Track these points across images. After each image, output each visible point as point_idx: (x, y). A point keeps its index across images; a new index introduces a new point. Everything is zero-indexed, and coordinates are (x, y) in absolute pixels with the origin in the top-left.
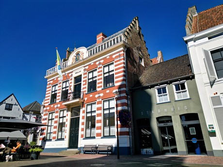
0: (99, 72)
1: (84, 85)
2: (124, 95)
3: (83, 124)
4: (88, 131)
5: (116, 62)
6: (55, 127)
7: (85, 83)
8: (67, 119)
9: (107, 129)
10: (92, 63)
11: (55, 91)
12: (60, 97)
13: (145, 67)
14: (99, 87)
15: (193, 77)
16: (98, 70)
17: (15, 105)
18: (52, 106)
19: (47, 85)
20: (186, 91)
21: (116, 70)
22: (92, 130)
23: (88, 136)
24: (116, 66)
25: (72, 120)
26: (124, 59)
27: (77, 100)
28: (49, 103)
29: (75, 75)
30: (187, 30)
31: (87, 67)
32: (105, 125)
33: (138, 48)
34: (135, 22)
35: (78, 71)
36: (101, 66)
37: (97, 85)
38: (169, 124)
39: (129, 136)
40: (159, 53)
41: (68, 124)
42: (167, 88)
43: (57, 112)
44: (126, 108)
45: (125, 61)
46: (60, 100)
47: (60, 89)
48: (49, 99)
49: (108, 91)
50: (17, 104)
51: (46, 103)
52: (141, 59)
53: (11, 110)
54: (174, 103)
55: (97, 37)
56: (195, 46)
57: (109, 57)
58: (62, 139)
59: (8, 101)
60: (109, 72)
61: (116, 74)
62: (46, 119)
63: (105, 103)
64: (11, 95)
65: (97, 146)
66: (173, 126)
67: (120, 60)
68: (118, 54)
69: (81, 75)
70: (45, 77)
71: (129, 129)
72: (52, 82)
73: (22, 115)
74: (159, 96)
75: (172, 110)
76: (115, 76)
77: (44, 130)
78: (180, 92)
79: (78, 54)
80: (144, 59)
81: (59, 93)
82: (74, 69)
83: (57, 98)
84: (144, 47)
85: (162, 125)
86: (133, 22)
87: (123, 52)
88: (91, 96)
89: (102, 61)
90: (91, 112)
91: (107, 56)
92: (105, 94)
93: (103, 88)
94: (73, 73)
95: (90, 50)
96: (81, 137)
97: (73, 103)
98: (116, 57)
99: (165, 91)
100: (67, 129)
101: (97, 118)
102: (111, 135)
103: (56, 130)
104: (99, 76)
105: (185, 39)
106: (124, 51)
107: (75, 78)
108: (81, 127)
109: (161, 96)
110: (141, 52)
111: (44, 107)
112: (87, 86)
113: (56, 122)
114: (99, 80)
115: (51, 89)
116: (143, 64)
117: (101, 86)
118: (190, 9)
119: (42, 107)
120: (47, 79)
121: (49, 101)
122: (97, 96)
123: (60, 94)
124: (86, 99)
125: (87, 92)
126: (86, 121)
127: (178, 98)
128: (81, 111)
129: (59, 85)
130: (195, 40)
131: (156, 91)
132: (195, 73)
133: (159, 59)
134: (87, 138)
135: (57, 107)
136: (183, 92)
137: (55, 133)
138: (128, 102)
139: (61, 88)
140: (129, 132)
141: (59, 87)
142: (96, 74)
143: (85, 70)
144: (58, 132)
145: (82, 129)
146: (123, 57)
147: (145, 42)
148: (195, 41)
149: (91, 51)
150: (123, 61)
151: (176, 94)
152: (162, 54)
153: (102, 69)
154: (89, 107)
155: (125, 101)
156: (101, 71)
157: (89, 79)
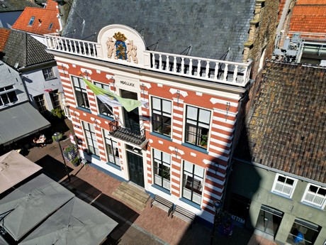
0: (175, 111)
3: (149, 169)
4: (158, 178)
5: (216, 114)
6: (101, 148)
8: (120, 150)
9: (188, 192)
10: (158, 82)
11: (81, 89)
12: (97, 110)
14: (175, 138)
18: (84, 114)
22: (164, 181)
23: (158, 183)
24: (215, 122)
25: (128, 153)
28: (77, 106)
29: (120, 85)
31: (147, 85)
35: (126, 81)
36: (180, 101)
37: (173, 133)
41: (123, 155)
43: (98, 130)
46: (98, 114)
47: (92, 94)
48: (72, 98)
51: (71, 103)
58: (117, 166)
60: (198, 122)
62: (79, 127)
65: (175, 204)
68: (224, 102)
69: (136, 95)
72: (66, 66)
77: (81, 140)
81: (93, 100)
88: (161, 142)
89: (184, 94)
90: (162, 161)
91: (198, 90)
93: (183, 142)
94: (116, 79)
95: (153, 53)
96: (149, 183)
98: (218, 106)
102: (193, 200)
106: (239, 101)
107: (121, 90)
108: (146, 172)
117: (181, 139)
121: (75, 102)
122: (172, 148)
124: (151, 141)
125: (151, 131)
126: (154, 167)
135: (96, 122)
143: (143, 87)
144: (108, 154)
145: (148, 174)
149: (157, 56)
154: (158, 154)
156: (181, 112)
157: (153, 109)
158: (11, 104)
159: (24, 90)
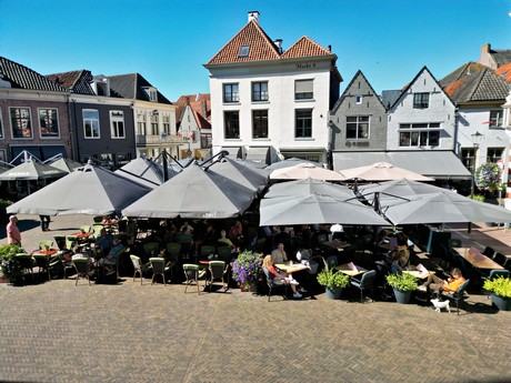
17: (435, 92)
50: (438, 89)
53: (426, 106)
59: (418, 88)
64: (421, 72)
73: (453, 115)
158: (428, 147)
159: (452, 134)
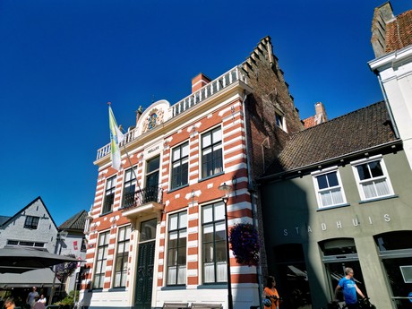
0: (192, 147)
1: (164, 174)
2: (244, 191)
3: (161, 255)
4: (173, 271)
5: (225, 124)
6: (110, 263)
7: (165, 170)
8: (131, 246)
9: (210, 268)
10: (179, 129)
11: (112, 189)
12: (120, 202)
13: (290, 134)
14: (193, 178)
15: (399, 147)
16: (190, 143)
17: (44, 218)
18: (105, 219)
19: (97, 177)
20: (384, 179)
21: (226, 140)
22: (180, 270)
23: (172, 282)
24: (225, 132)
25: (140, 247)
26: (242, 117)
27: (150, 206)
28: (101, 214)
29: (147, 156)
30: (376, 47)
31: (170, 139)
32: (205, 260)
33: (271, 96)
34: (264, 46)
35: (153, 147)
36: (196, 134)
37: (190, 174)
38: (349, 257)
39: (257, 285)
40: (318, 106)
41: (133, 255)
42: (338, 175)
43: (114, 231)
44: (249, 221)
45: (244, 122)
46: (120, 207)
47: (120, 185)
48: (99, 206)
49: (210, 186)
50: (47, 216)
51: (96, 213)
52: (279, 118)
53: (35, 228)
54: (357, 208)
55: (193, 81)
56: (397, 78)
57: (211, 116)
58: (122, 288)
59: (31, 212)
60: (212, 145)
61: (226, 148)
62: (93, 246)
63: (205, 211)
64: (36, 200)
65: (190, 305)
66: (358, 261)
67: (234, 119)
68: (229, 108)
69: (159, 156)
70: (95, 163)
71: (258, 268)
72: (106, 171)
73: (55, 237)
74: (322, 193)
75: (355, 223)
76: (224, 153)
77: (89, 268)
78: (370, 183)
79: (153, 114)
80: (286, 117)
81: (119, 192)
82: (145, 145)
83: (115, 203)
84: (285, 94)
85: (333, 259)
86: (260, 47)
87: (238, 104)
88: (177, 196)
89: (198, 125)
90: (178, 231)
91: (208, 113)
92: (205, 191)
93: (200, 178)
94: (145, 152)
95: (174, 106)
96: (158, 285)
97: (142, 212)
98: (226, 115)
99: (334, 182)
100: (131, 266)
101: (190, 244)
102: (219, 281)
103: (111, 268)
104: (192, 154)
105: (374, 65)
106: (241, 102)
107: (148, 161)
108: (158, 262)
109: (327, 192)
110: (280, 104)
111: (91, 220)
112: (169, 176)
113: (111, 252)
114: (192, 162)
115: (104, 184)
116: (284, 128)
117: (197, 176)
118: (378, 11)
119: (87, 222)
120: (98, 166)
121: (101, 209)
122: (188, 196)
123: (121, 195)
124: (167, 203)
125: (169, 189)
126: (168, 250)
127: (367, 196)
128: (159, 227)
129: (118, 177)
130: (395, 65)
131: (315, 181)
132: (402, 138)
133: (318, 119)
134: (169, 287)
135: (114, 222)
136: (376, 182)
137: (108, 274)
138: (253, 207)
139: (122, 182)
140: (257, 275)
141: (118, 180)
142: (186, 150)
143: (166, 144)
144: (115, 272)
145: (159, 266)
146: (239, 114)
147: (287, 85)
148: (395, 69)
149: (177, 107)
150: (239, 121)
151: (360, 188)
152: (324, 110)
153: (199, 140)
154: (174, 220)
155: (247, 205)
156: (197, 144)
157: (173, 163)
